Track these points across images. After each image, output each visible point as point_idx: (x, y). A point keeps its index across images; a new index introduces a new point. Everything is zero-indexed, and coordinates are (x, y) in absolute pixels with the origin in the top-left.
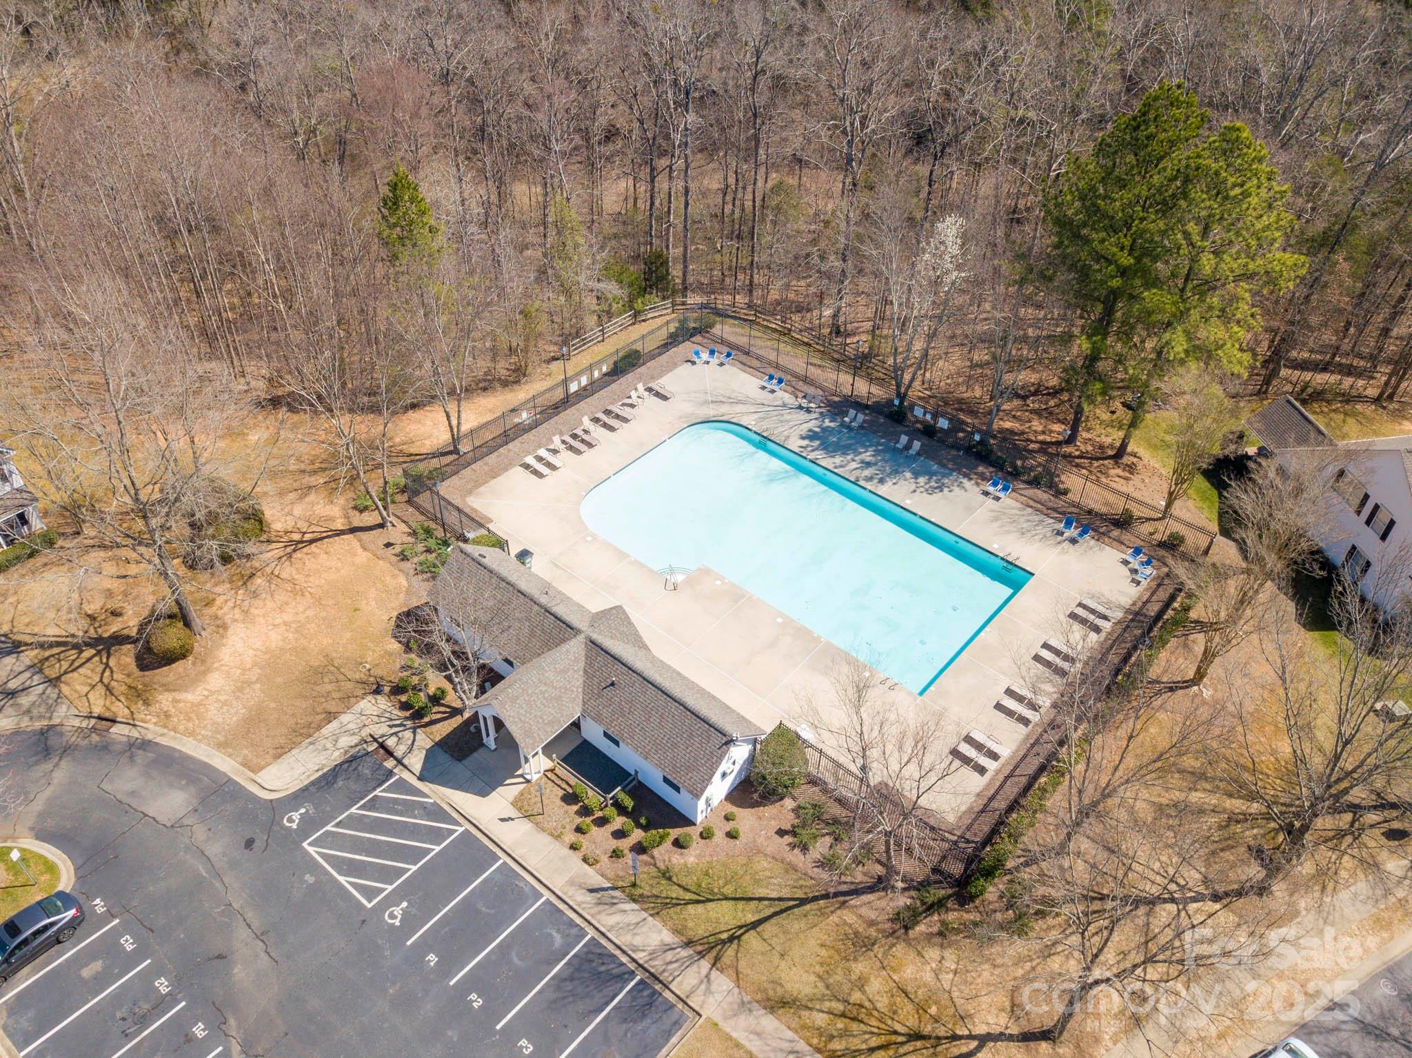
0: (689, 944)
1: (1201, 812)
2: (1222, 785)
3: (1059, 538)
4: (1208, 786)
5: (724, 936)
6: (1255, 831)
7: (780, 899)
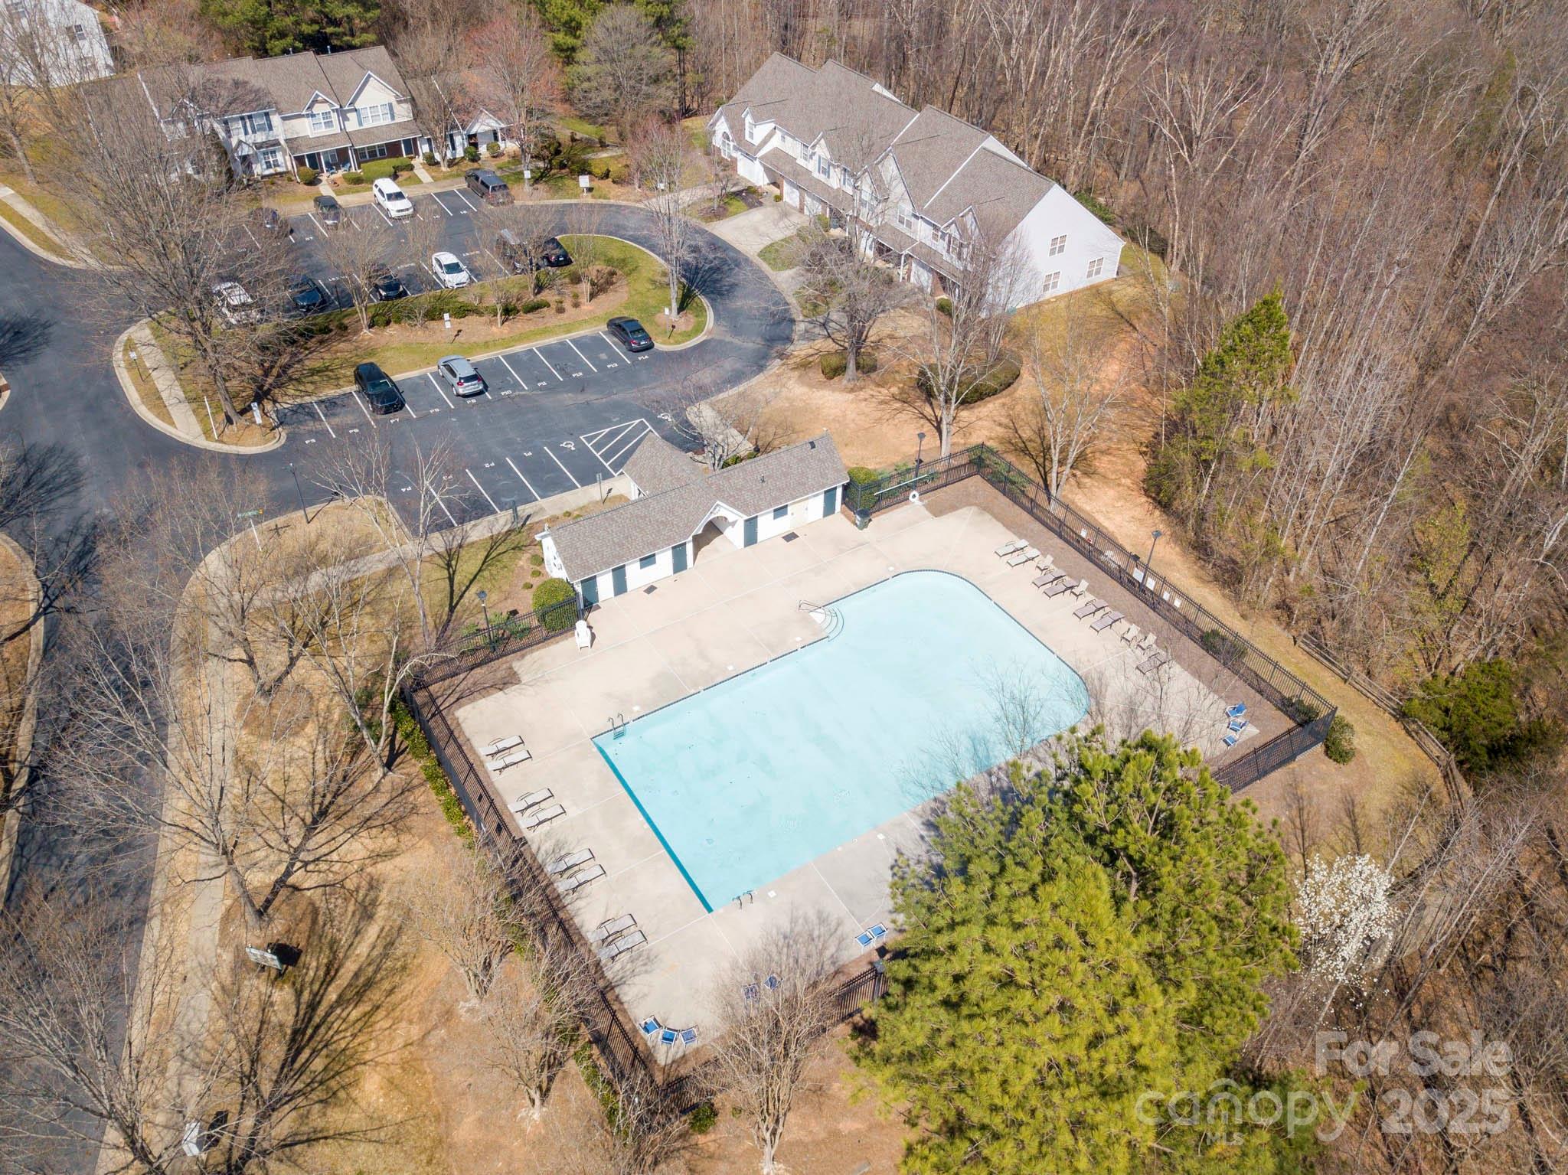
0: (460, 546)
1: (357, 933)
2: (371, 969)
3: (765, 979)
4: (375, 953)
5: (453, 563)
6: (311, 973)
7: (461, 597)
